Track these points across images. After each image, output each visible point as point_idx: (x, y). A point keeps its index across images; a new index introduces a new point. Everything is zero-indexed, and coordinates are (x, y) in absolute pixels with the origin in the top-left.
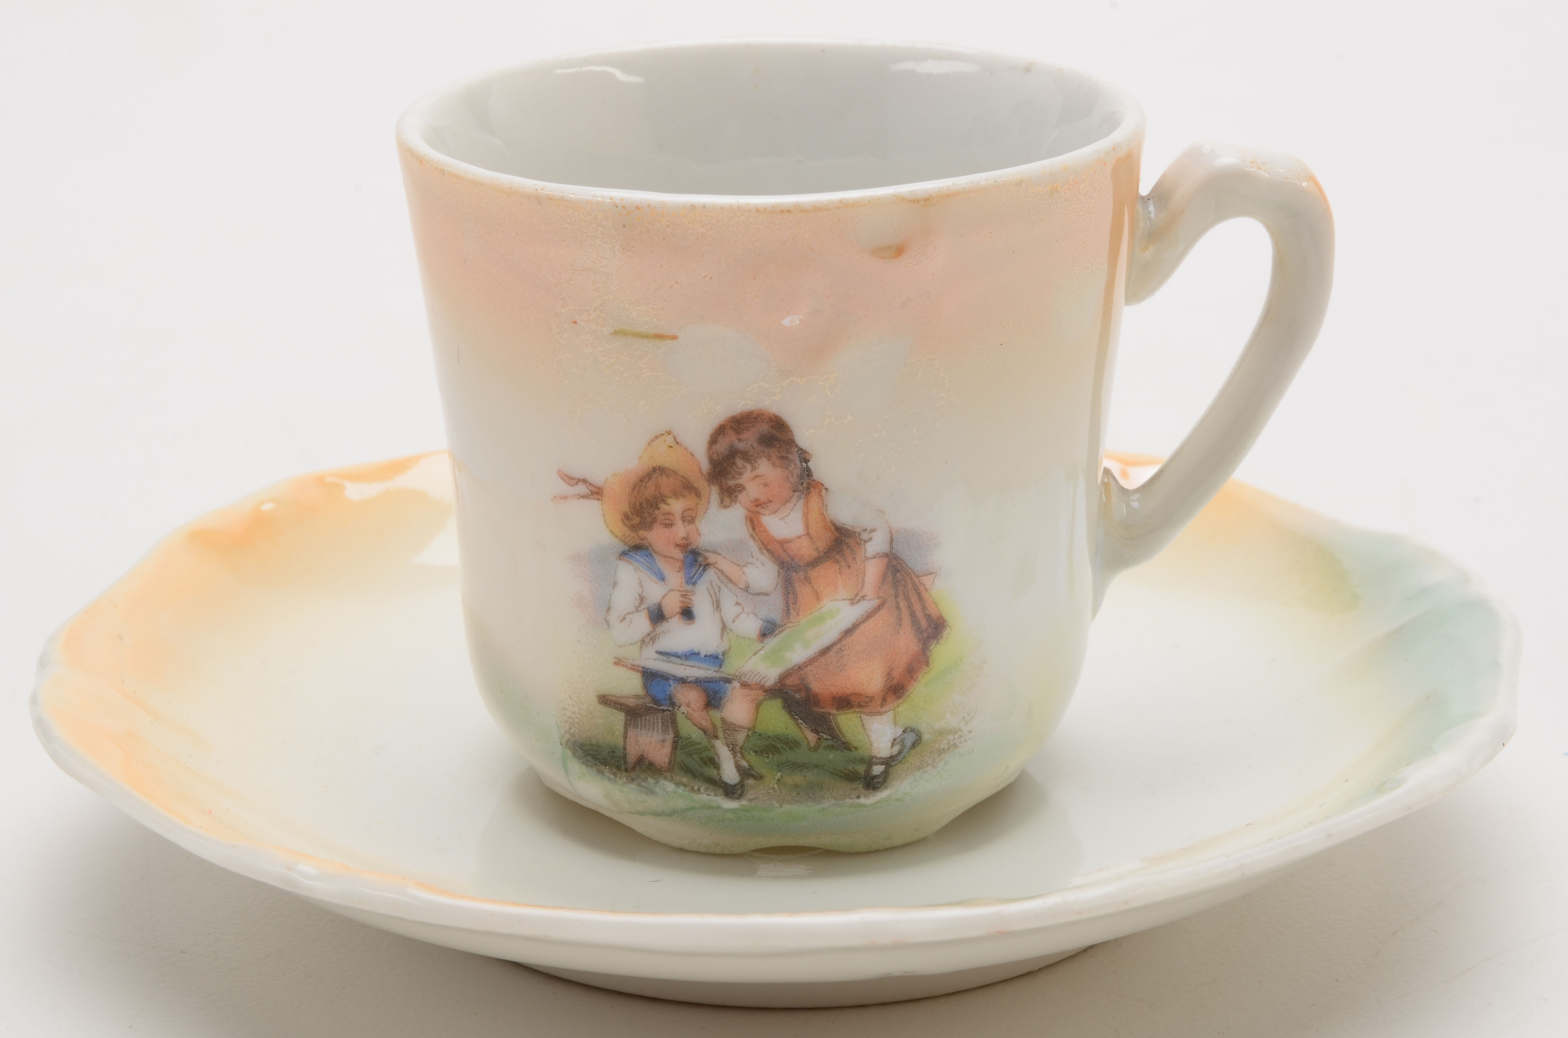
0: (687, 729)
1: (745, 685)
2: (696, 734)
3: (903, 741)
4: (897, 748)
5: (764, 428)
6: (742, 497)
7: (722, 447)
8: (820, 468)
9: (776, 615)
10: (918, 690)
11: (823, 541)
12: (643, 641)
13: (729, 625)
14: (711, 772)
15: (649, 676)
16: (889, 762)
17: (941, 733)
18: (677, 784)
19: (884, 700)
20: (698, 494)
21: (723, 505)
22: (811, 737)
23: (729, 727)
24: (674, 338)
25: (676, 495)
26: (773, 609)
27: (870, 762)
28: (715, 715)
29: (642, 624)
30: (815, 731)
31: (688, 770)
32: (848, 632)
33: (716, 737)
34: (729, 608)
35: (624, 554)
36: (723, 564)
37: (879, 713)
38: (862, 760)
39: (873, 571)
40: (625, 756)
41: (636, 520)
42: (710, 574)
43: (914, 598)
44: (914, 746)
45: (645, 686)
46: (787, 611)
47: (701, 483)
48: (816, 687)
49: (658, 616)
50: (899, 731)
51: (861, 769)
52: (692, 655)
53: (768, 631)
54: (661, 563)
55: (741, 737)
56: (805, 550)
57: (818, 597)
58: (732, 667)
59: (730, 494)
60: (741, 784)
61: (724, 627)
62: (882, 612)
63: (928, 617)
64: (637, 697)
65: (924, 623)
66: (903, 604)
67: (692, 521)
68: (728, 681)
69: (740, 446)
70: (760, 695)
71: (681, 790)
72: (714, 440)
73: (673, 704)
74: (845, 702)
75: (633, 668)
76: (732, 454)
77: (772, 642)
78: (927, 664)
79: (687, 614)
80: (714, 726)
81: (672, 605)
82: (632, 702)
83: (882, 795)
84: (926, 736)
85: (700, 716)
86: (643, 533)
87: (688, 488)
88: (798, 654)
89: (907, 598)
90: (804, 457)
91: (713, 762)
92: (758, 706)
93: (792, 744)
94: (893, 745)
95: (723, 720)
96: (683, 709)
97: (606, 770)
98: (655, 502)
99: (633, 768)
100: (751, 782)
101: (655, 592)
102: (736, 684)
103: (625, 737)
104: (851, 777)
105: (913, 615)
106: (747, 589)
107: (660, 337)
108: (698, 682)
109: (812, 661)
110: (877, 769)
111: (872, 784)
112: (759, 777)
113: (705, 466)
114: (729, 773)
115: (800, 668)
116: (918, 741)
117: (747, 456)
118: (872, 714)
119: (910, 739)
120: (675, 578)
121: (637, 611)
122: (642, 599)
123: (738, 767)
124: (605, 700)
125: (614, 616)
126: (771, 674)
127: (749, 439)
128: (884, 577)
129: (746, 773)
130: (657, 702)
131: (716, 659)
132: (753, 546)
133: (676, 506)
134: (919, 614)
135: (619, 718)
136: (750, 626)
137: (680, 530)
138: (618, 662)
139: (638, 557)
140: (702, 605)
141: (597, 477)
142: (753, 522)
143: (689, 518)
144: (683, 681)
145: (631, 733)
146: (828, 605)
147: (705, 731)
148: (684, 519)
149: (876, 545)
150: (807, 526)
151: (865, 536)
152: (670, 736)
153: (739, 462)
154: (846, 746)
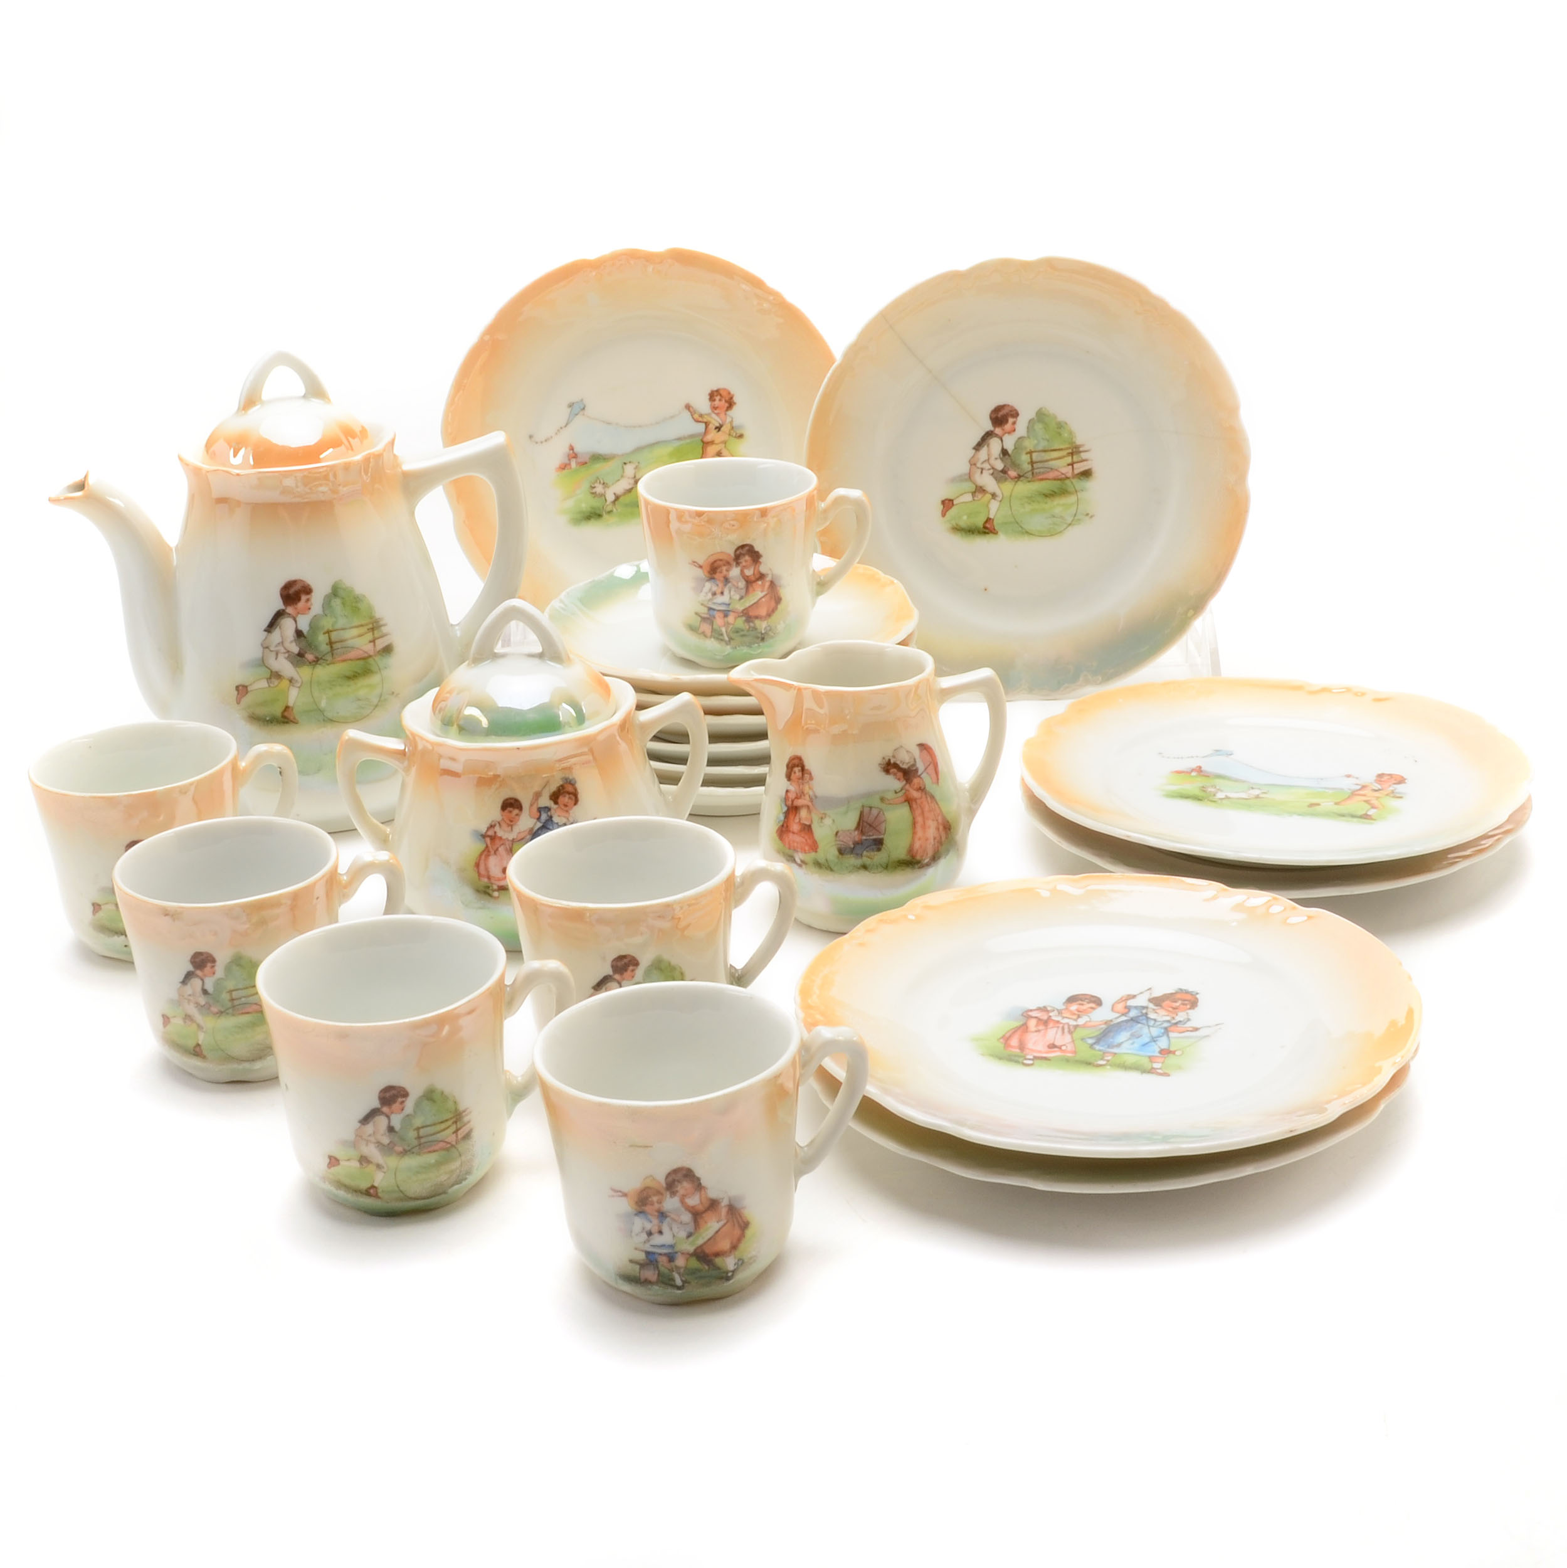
0: (662, 1269)
1: (683, 1254)
2: (666, 1271)
3: (738, 1264)
4: (736, 1266)
5: (684, 1172)
6: (678, 1194)
7: (670, 1179)
8: (704, 1182)
9: (692, 1230)
10: (742, 1246)
11: (707, 1204)
12: (645, 1242)
13: (675, 1234)
14: (673, 1283)
15: (648, 1253)
16: (733, 1272)
17: (751, 1258)
18: (660, 1287)
19: (731, 1252)
20: (662, 1194)
21: (671, 1197)
22: (707, 1267)
23: (678, 1268)
24: (651, 1147)
25: (654, 1195)
26: (691, 1228)
27: (727, 1272)
28: (672, 1264)
29: (644, 1236)
30: (708, 1265)
31: (663, 1283)
32: (717, 1232)
33: (673, 1271)
34: (675, 1229)
35: (636, 1215)
36: (672, 1216)
37: (729, 1256)
38: (724, 1272)
39: (724, 1211)
40: (640, 1279)
41: (640, 1204)
42: (668, 1219)
43: (738, 1217)
44: (741, 1264)
45: (647, 1257)
46: (696, 1229)
47: (663, 1191)
48: (707, 1251)
49: (650, 1234)
50: (736, 1261)
51: (724, 1275)
52: (663, 1246)
53: (689, 1235)
54: (650, 1217)
55: (682, 1270)
56: (701, 1208)
57: (706, 1222)
58: (679, 1248)
59: (673, 1194)
60: (683, 1286)
61: (674, 1236)
62: (729, 1224)
63: (744, 1222)
64: (644, 1260)
65: (742, 1224)
66: (735, 1220)
67: (661, 1203)
68: (676, 1253)
69: (677, 1178)
70: (688, 1256)
71: (661, 1288)
72: (667, 1177)
73: (657, 1261)
74: (717, 1255)
75: (642, 1251)
76: (674, 1181)
77: (691, 1239)
78: (744, 1237)
79: (660, 1232)
80: (672, 1268)
81: (655, 1229)
82: (642, 1262)
83: (731, 1282)
84: (746, 1260)
85: (668, 1265)
86: (643, 1208)
87: (658, 1193)
88: (700, 1242)
89: (737, 1218)
90: (699, 1179)
91: (673, 1280)
92: (687, 1260)
93: (699, 1270)
94: (735, 1265)
95: (676, 1266)
96: (661, 1263)
97: (633, 1284)
98: (647, 1198)
99: (643, 1282)
100: (686, 1284)
101: (648, 1226)
102: (679, 1253)
103: (640, 1273)
104: (721, 1278)
105: (738, 1222)
106: (681, 1223)
107: (647, 1147)
108: (665, 1254)
109: (705, 1243)
110: (730, 1274)
111: (728, 1279)
112: (689, 1283)
113: (664, 1185)
114: (679, 1282)
115: (701, 1246)
116: (743, 1262)
117: (679, 1181)
118: (726, 1257)
119: (740, 1263)
120: (655, 1221)
121: (642, 1232)
122: (644, 1229)
123: (682, 1280)
124: (631, 1261)
125: (633, 1234)
126: (691, 1249)
127: (679, 1176)
128: (728, 1213)
129: (684, 1282)
130: (651, 1261)
131: (672, 1246)
132: (683, 1209)
133: (655, 1199)
134: (740, 1221)
135: (637, 1267)
136: (683, 1234)
137: (657, 1206)
138: (636, 1249)
139: (641, 1215)
140: (665, 1229)
141: (626, 1190)
142: (682, 1202)
143: (660, 1202)
144: (660, 1254)
145: (642, 1272)
146: (709, 1224)
147: (669, 1270)
148: (658, 1203)
149: (725, 1203)
150: (701, 1201)
151: (721, 1200)
152: (657, 1272)
153: (676, 1183)
154: (719, 1268)
